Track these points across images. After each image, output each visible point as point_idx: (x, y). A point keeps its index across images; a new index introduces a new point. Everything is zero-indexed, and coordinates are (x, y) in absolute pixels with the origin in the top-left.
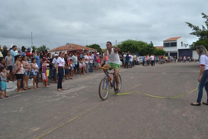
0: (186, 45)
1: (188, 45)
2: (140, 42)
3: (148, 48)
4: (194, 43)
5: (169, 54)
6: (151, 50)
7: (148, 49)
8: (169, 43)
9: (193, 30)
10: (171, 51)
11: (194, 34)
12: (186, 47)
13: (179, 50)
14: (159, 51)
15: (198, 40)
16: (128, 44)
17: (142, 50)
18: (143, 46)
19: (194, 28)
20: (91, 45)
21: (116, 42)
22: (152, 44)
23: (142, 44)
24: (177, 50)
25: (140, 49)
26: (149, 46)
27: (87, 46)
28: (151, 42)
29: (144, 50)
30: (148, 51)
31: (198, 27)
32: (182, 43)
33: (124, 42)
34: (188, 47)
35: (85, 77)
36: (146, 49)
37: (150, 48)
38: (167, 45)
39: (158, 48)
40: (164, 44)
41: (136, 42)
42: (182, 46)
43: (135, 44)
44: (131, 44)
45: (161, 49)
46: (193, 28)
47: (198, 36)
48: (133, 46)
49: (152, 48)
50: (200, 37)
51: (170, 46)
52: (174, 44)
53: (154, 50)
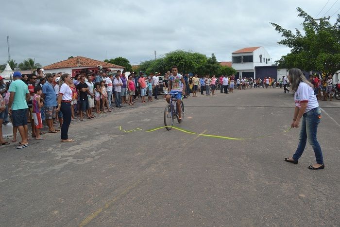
0: (267, 59)
1: (269, 60)
2: (196, 54)
3: (208, 64)
4: (284, 57)
5: (241, 74)
6: (214, 67)
7: (209, 67)
8: (241, 57)
9: (282, 36)
10: (244, 70)
11: (284, 43)
12: (267, 63)
13: (257, 68)
14: (226, 69)
15: (290, 53)
16: (176, 57)
17: (199, 69)
18: (202, 61)
19: (284, 33)
20: (114, 59)
21: (155, 54)
22: (214, 58)
23: (199, 58)
24: (254, 68)
25: (196, 66)
26: (209, 61)
27: (106, 61)
28: (213, 54)
29: (201, 68)
30: (208, 70)
31: (291, 32)
32: (261, 56)
33: (171, 54)
34: (270, 64)
35: (106, 116)
36: (206, 66)
37: (212, 65)
38: (237, 59)
39: (223, 65)
40: (234, 58)
41: (189, 54)
42: (261, 61)
43: (188, 58)
44: (182, 58)
45: (228, 66)
46: (282, 33)
47: (290, 46)
48: (185, 62)
49: (215, 65)
50: (293, 48)
51: (242, 61)
52: (249, 59)
53: (217, 67)
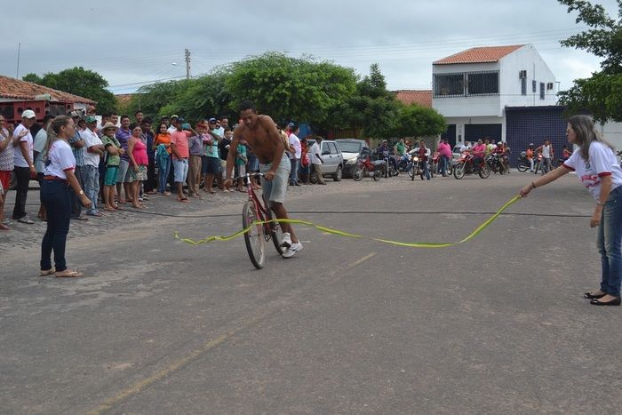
0: (542, 85)
1: (550, 86)
2: (324, 68)
3: (358, 98)
4: (581, 82)
5: (460, 131)
6: (376, 109)
7: (361, 106)
8: (459, 77)
9: (578, 21)
10: (470, 118)
11: (580, 42)
12: (542, 96)
13: (511, 112)
14: (414, 115)
15: (599, 70)
16: (264, 76)
17: (331, 110)
18: (342, 87)
19: (583, 14)
22: (377, 79)
23: (335, 77)
24: (500, 113)
25: (325, 102)
26: (364, 89)
28: (374, 67)
29: (338, 108)
30: (360, 116)
31: (602, 10)
32: (523, 75)
33: (247, 65)
34: (552, 100)
36: (352, 104)
37: (371, 101)
38: (450, 81)
39: (406, 101)
40: (437, 78)
41: (303, 66)
42: (524, 92)
43: (302, 80)
44: (283, 79)
45: (421, 105)
46: (576, 13)
47: (597, 53)
48: (293, 90)
49: (381, 101)
50: (606, 57)
51: (466, 91)
52: (486, 83)
53: (388, 108)
